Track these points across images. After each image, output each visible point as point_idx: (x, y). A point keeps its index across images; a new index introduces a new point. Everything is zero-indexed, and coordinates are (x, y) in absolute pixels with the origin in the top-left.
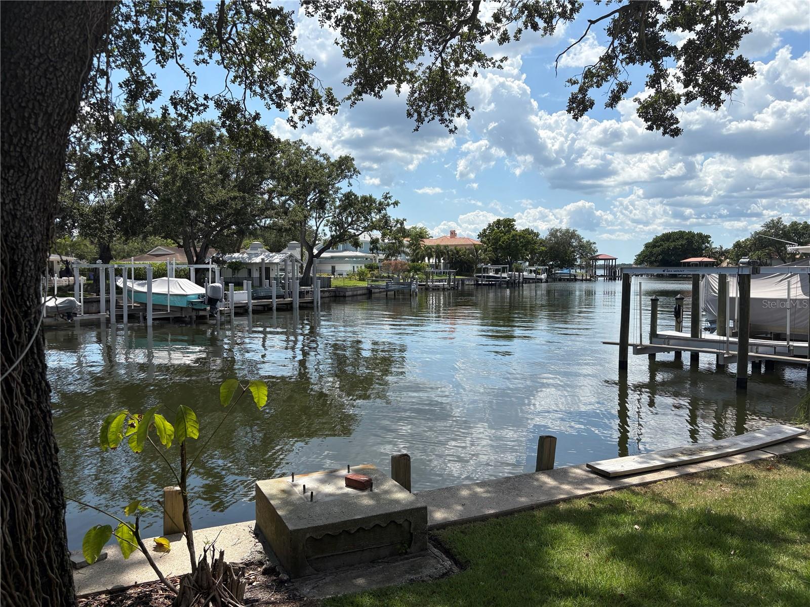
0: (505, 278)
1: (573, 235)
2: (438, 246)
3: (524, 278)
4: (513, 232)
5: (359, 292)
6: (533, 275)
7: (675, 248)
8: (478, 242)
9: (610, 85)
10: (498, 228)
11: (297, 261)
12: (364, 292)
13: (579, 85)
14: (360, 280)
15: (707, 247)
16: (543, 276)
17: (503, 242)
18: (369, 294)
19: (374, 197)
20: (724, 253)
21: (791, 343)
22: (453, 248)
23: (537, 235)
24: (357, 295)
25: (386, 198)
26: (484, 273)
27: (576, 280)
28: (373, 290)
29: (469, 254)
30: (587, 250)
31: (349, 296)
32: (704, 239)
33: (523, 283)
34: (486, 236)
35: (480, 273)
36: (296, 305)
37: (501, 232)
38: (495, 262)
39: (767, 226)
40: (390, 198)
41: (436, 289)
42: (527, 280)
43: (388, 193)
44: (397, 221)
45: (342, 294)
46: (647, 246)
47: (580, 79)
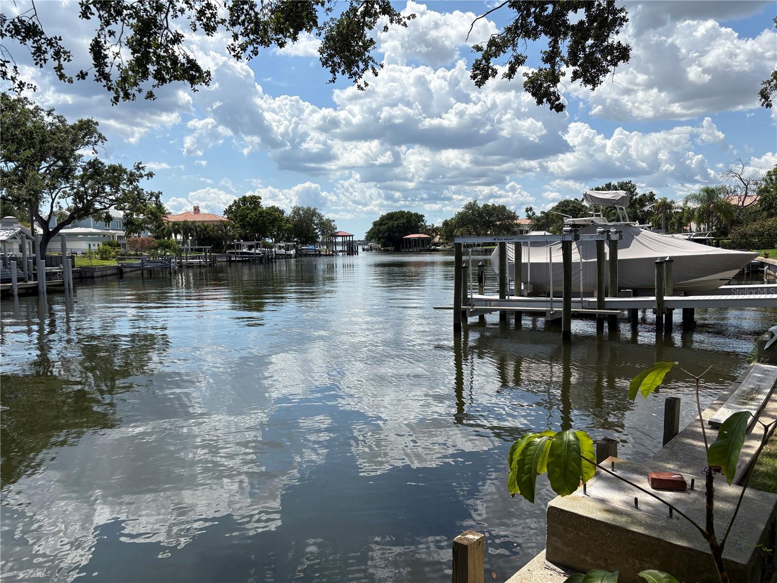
0: (259, 254)
1: (314, 213)
3: (276, 254)
4: (259, 210)
5: (109, 272)
6: (283, 251)
7: (398, 226)
10: (244, 205)
11: (28, 238)
12: (114, 271)
13: (483, 52)
14: (102, 259)
15: (422, 225)
16: (292, 252)
17: (250, 219)
18: (119, 274)
22: (200, 224)
23: (282, 212)
24: (106, 276)
26: (238, 249)
27: (320, 255)
28: (124, 270)
29: (218, 231)
30: (327, 227)
31: (98, 277)
32: (420, 218)
33: (276, 258)
34: (232, 212)
35: (234, 249)
36: (43, 288)
37: (248, 209)
38: (246, 239)
40: (143, 168)
41: (190, 266)
42: (278, 256)
43: (140, 163)
44: (152, 194)
45: (89, 275)
46: (375, 224)
47: (485, 47)
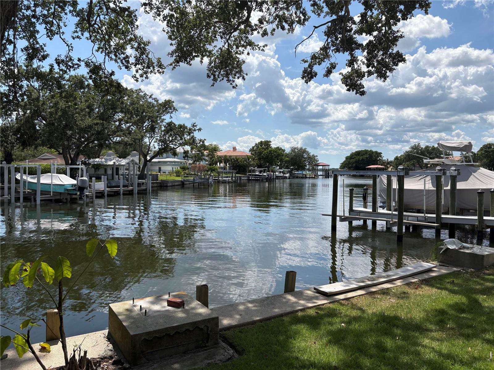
0: (265, 176)
1: (305, 151)
2: (225, 156)
3: (276, 176)
4: (270, 149)
5: (176, 184)
6: (282, 174)
7: (363, 160)
8: (249, 154)
9: (326, 64)
10: (261, 146)
11: (136, 164)
12: (179, 183)
13: (308, 63)
14: (177, 176)
15: (380, 159)
16: (287, 175)
17: (264, 155)
18: (182, 185)
19: (186, 125)
20: (389, 163)
21: (426, 215)
22: (235, 157)
23: (284, 151)
24: (174, 186)
25: (194, 126)
26: (253, 172)
27: (306, 177)
28: (185, 183)
29: (244, 162)
30: (312, 160)
31: (169, 186)
32: (379, 154)
33: (275, 179)
34: (254, 151)
35: (251, 172)
36: (136, 191)
37: (263, 148)
38: (259, 166)
39: (412, 148)
40: (196, 126)
41: (224, 182)
42: (278, 177)
43: (195, 123)
44: (200, 140)
45: (165, 185)
46: (347, 158)
47: (309, 59)
